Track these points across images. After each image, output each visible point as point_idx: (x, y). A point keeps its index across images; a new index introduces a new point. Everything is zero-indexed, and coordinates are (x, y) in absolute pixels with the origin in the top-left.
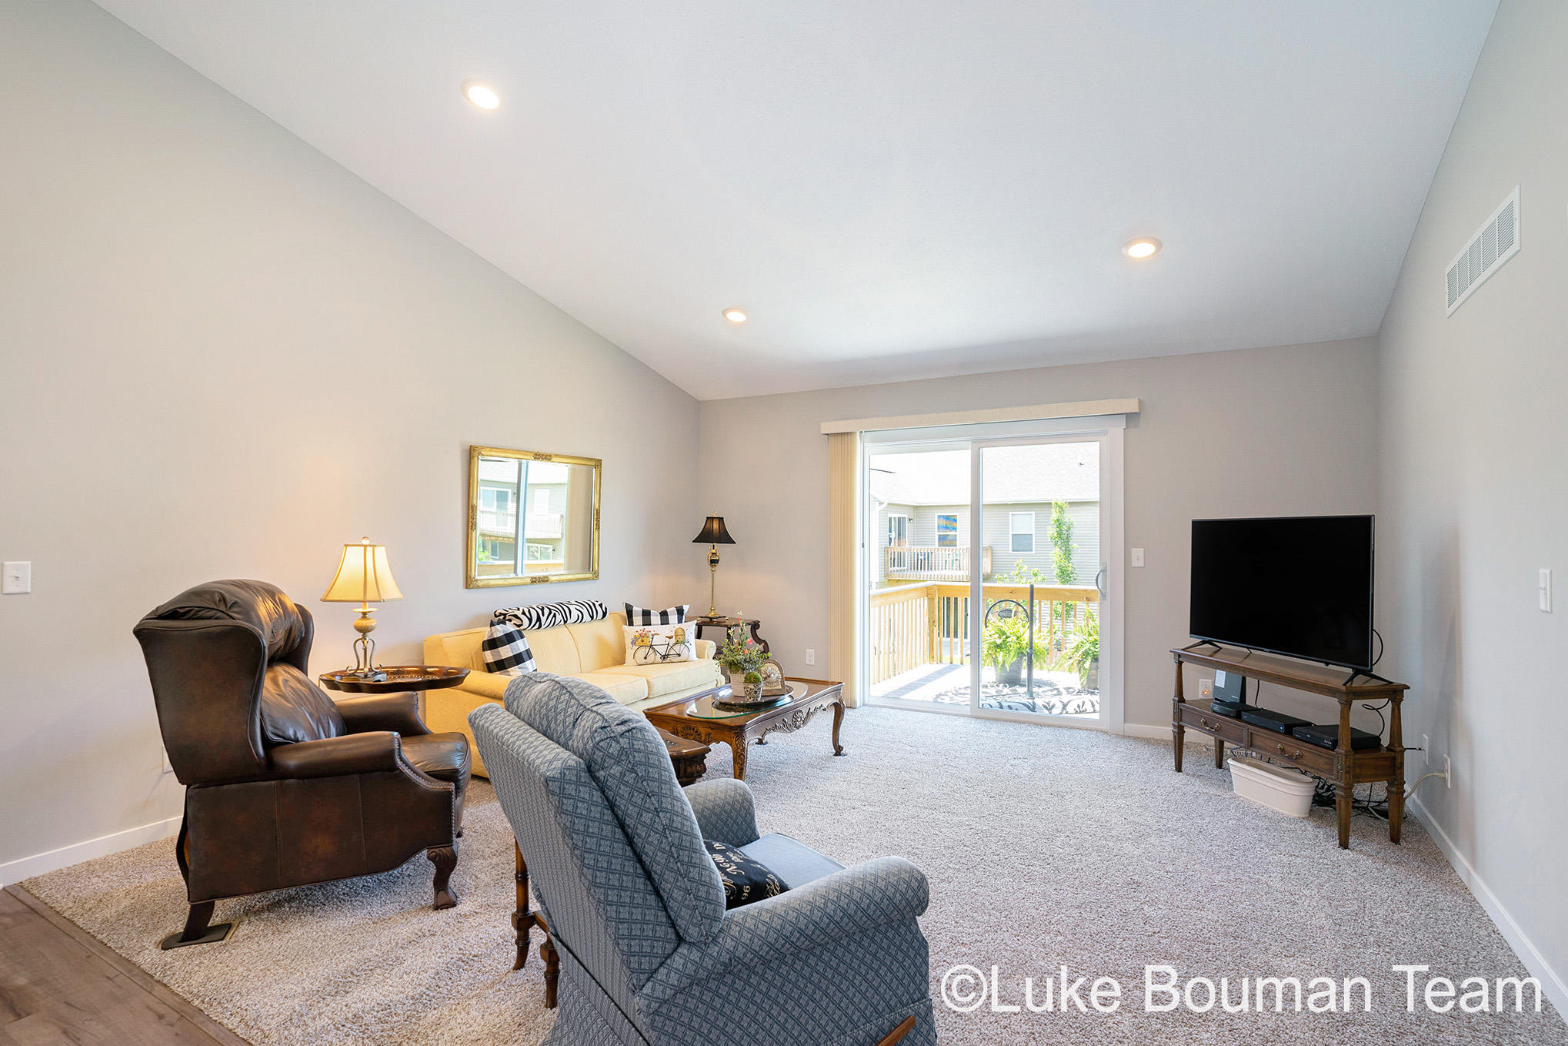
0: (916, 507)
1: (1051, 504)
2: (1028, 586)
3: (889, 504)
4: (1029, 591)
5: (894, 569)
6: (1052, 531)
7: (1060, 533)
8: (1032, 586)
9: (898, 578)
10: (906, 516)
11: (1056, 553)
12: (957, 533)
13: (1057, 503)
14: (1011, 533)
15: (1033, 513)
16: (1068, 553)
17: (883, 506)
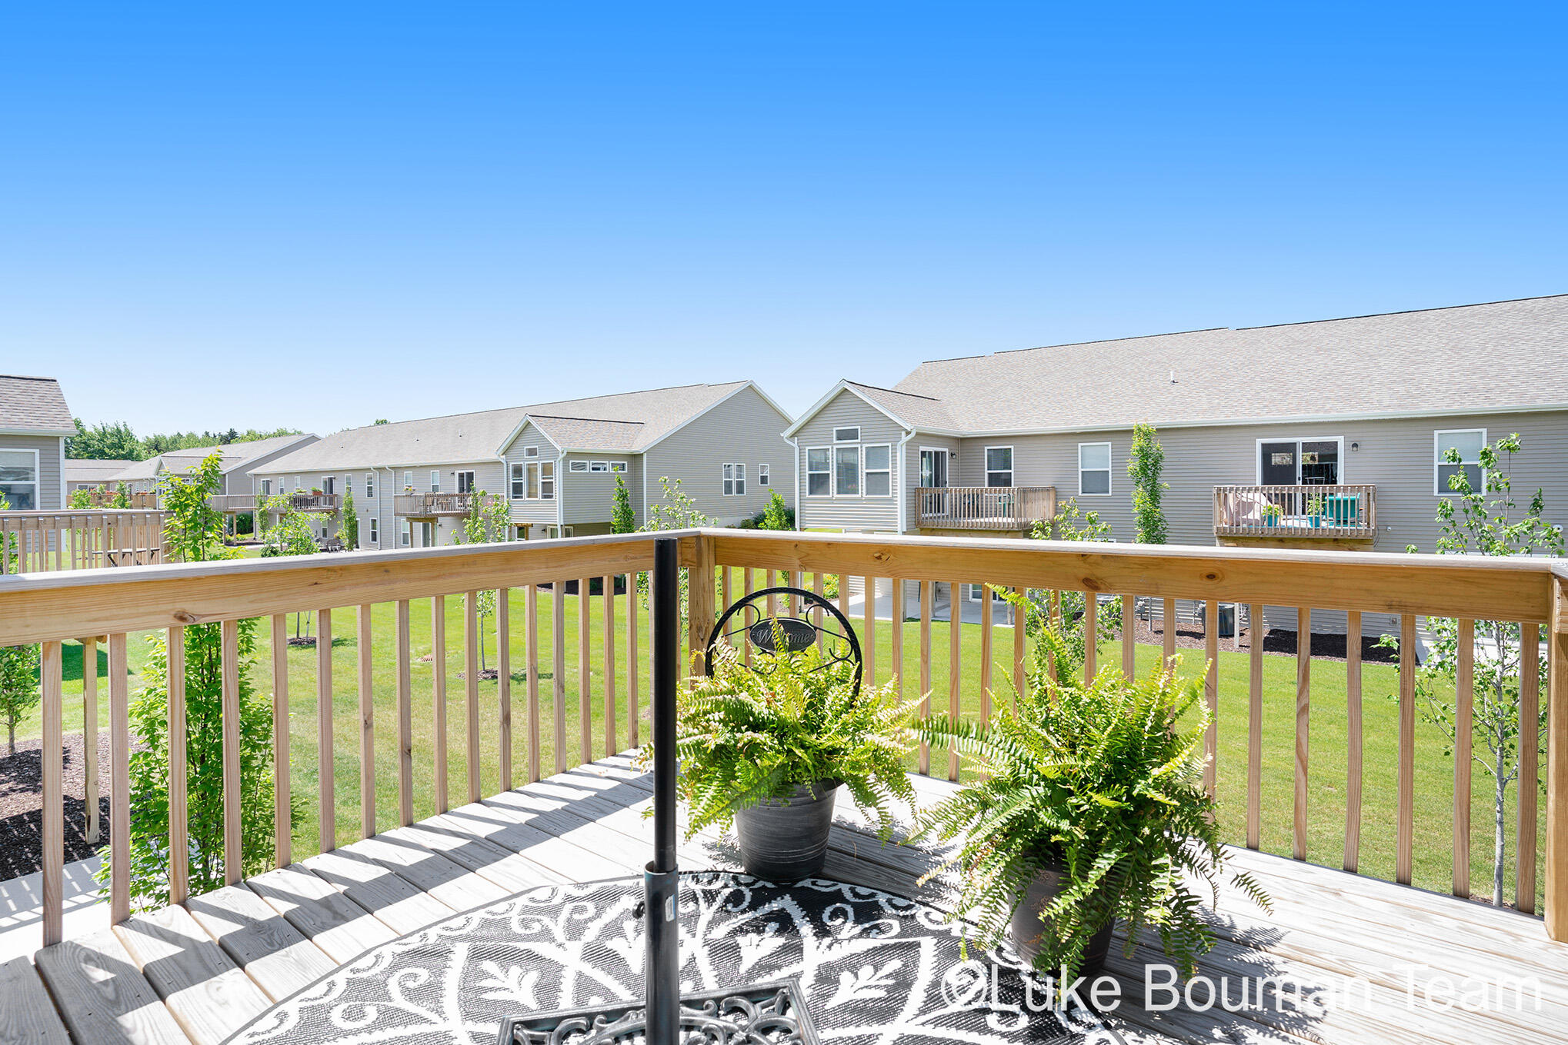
0: (962, 439)
1: (1133, 431)
3: (917, 434)
5: (927, 515)
6: (1133, 465)
7: (1144, 468)
9: (931, 527)
10: (946, 450)
11: (1138, 497)
12: (1012, 471)
13: (1139, 429)
14: (1080, 470)
15: (1110, 443)
16: (1154, 495)
17: (910, 437)
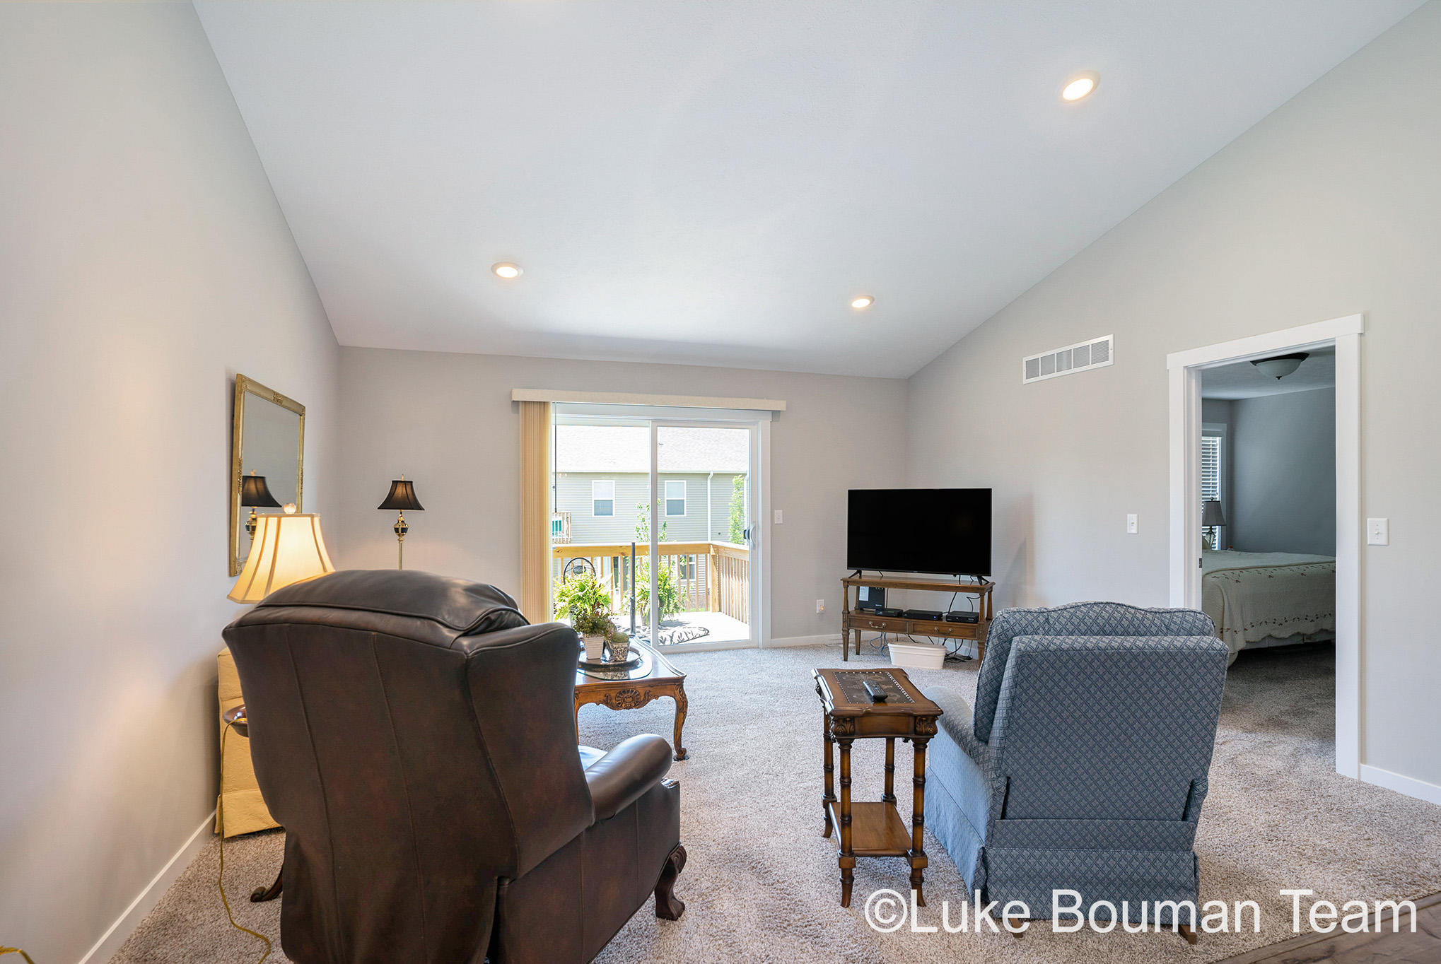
2: (631, 544)
4: (631, 548)
8: (634, 544)
